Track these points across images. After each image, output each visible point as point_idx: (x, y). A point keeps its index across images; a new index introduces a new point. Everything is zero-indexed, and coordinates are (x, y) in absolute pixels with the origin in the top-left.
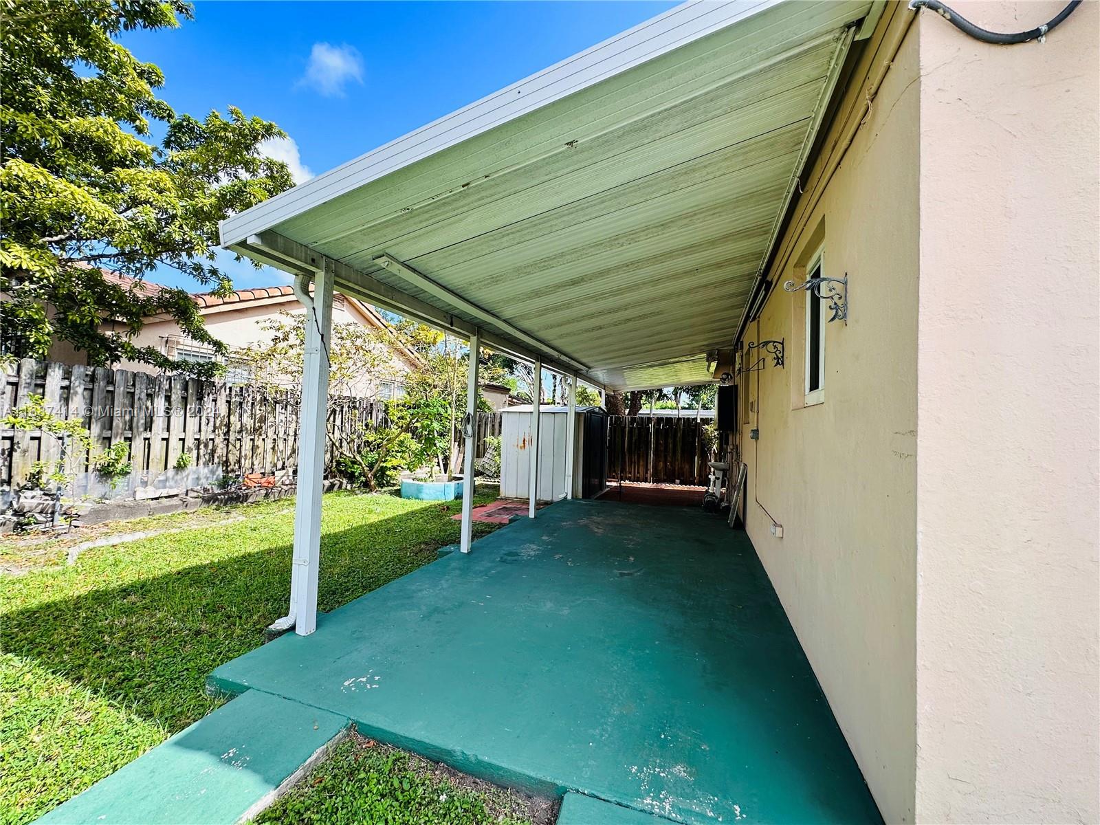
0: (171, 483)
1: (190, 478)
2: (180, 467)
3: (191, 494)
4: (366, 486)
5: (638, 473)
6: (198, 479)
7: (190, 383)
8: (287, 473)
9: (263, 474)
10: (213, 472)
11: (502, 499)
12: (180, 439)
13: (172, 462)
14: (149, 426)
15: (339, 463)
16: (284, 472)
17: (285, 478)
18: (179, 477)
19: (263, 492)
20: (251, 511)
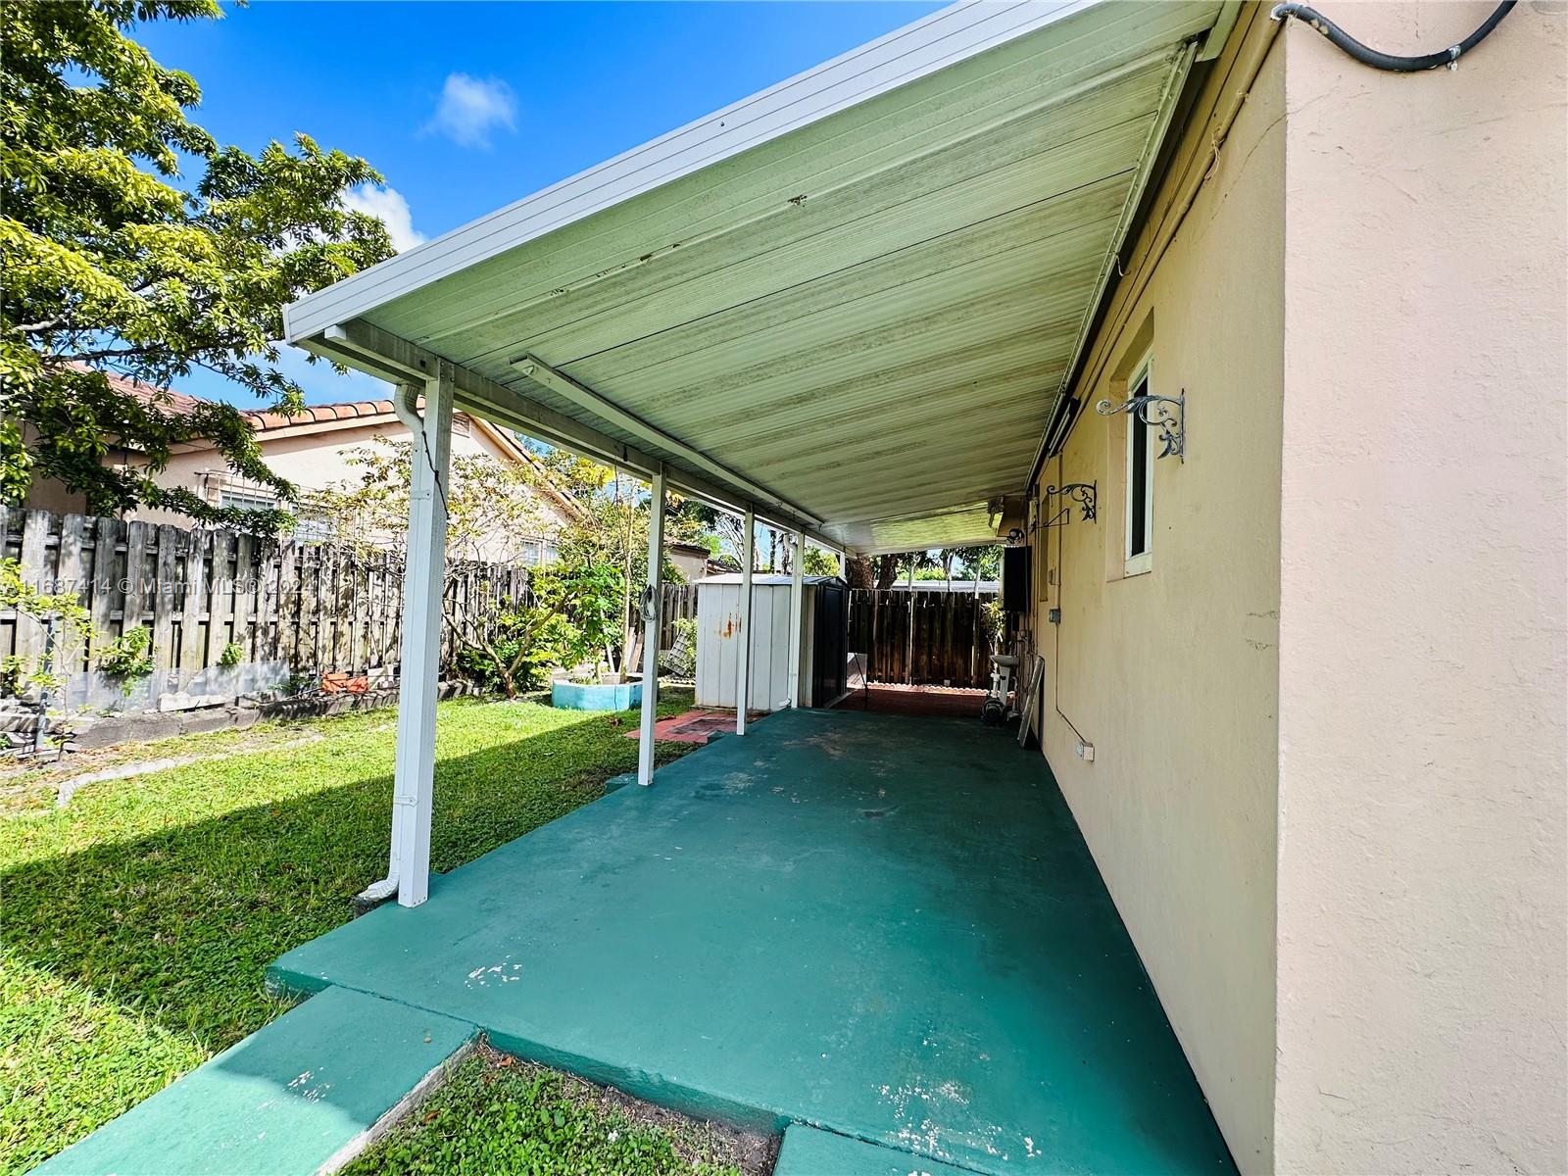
0: (213, 687)
1: (242, 679)
2: (227, 663)
3: (243, 703)
4: (502, 690)
5: (892, 670)
6: (253, 680)
7: (241, 544)
8: (386, 671)
9: (351, 674)
10: (275, 671)
11: (698, 708)
12: (226, 623)
13: (215, 656)
14: (179, 603)
15: (461, 657)
16: (381, 670)
17: (382, 679)
18: (225, 678)
19: (350, 699)
20: (334, 728)
